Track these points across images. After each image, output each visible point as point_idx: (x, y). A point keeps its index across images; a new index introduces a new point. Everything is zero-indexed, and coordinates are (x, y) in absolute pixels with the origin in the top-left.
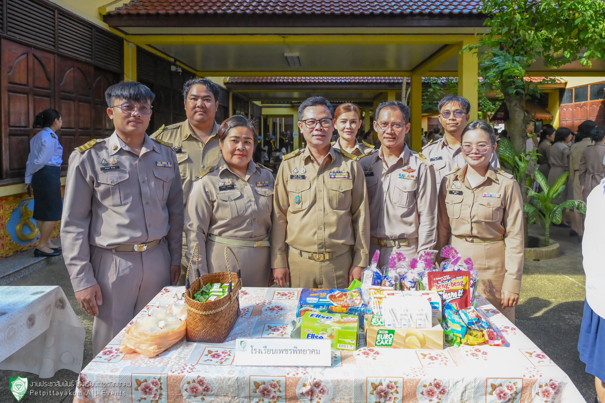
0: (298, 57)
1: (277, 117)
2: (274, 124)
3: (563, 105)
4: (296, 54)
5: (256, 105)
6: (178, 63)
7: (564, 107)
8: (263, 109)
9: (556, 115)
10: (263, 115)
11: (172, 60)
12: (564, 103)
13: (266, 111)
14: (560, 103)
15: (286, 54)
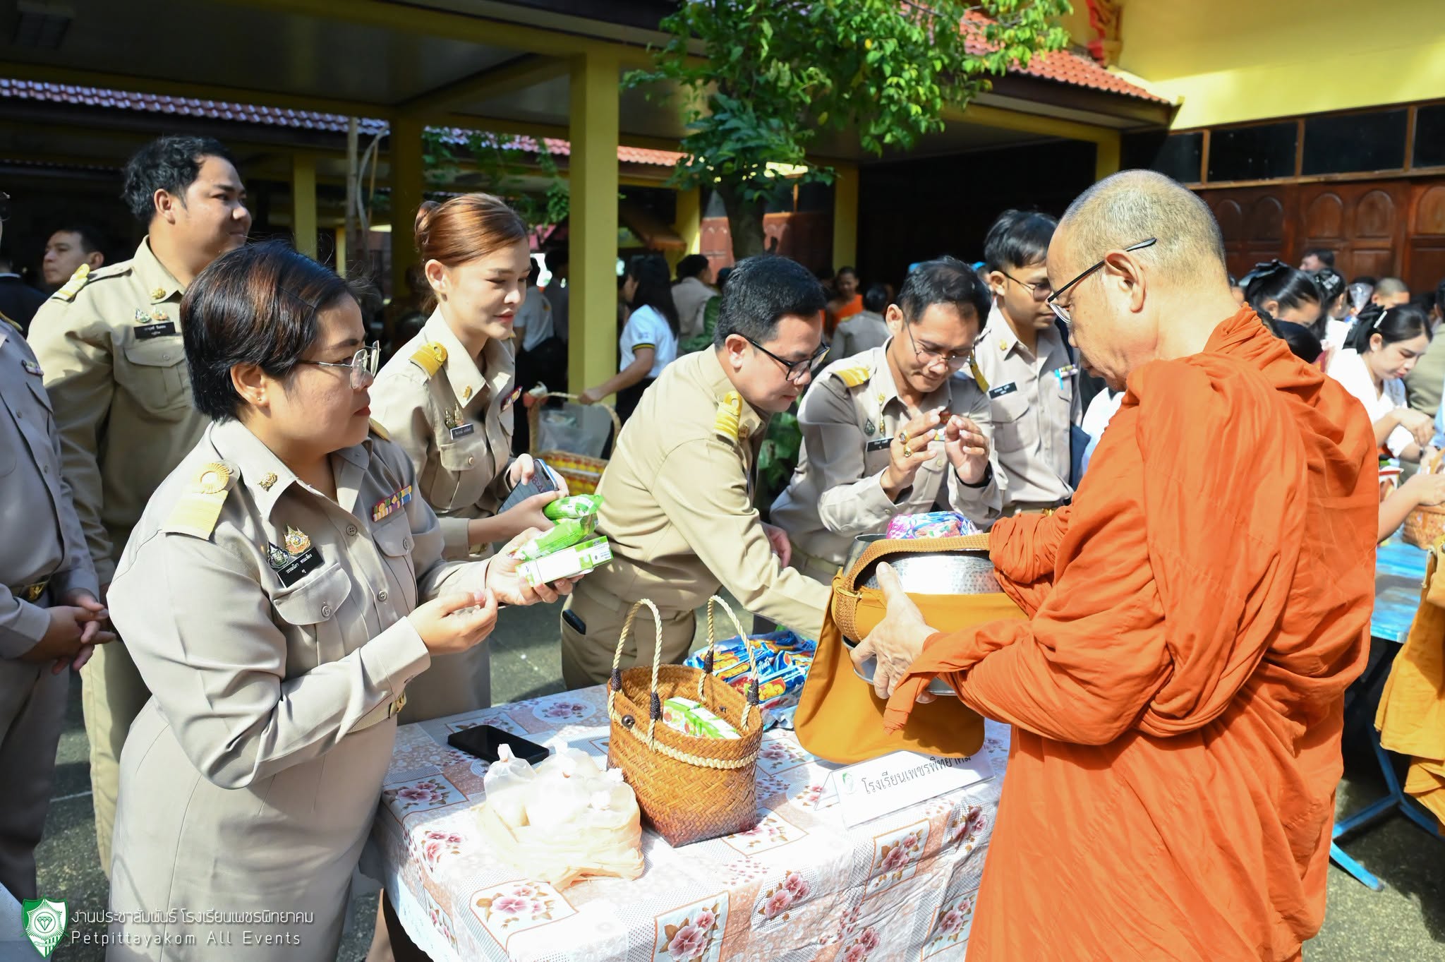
0: (67, 22)
3: (708, 219)
7: (711, 224)
9: (693, 239)
12: (710, 216)
14: (703, 213)
15: (24, 6)
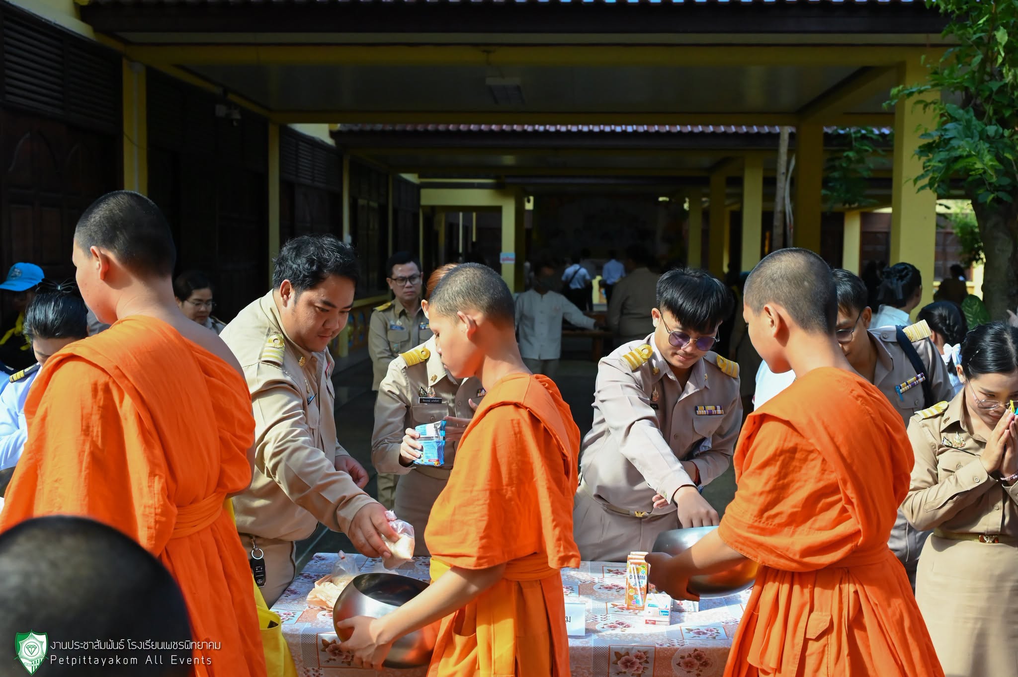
0: (518, 88)
1: (460, 211)
2: (452, 229)
4: (516, 81)
5: (407, 182)
6: (232, 97)
8: (424, 192)
10: (424, 207)
11: (217, 90)
13: (431, 197)
15: (490, 81)
